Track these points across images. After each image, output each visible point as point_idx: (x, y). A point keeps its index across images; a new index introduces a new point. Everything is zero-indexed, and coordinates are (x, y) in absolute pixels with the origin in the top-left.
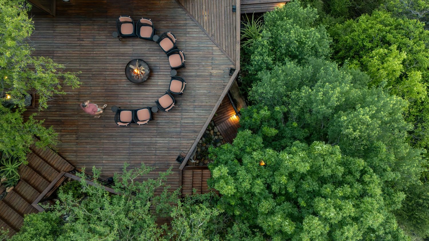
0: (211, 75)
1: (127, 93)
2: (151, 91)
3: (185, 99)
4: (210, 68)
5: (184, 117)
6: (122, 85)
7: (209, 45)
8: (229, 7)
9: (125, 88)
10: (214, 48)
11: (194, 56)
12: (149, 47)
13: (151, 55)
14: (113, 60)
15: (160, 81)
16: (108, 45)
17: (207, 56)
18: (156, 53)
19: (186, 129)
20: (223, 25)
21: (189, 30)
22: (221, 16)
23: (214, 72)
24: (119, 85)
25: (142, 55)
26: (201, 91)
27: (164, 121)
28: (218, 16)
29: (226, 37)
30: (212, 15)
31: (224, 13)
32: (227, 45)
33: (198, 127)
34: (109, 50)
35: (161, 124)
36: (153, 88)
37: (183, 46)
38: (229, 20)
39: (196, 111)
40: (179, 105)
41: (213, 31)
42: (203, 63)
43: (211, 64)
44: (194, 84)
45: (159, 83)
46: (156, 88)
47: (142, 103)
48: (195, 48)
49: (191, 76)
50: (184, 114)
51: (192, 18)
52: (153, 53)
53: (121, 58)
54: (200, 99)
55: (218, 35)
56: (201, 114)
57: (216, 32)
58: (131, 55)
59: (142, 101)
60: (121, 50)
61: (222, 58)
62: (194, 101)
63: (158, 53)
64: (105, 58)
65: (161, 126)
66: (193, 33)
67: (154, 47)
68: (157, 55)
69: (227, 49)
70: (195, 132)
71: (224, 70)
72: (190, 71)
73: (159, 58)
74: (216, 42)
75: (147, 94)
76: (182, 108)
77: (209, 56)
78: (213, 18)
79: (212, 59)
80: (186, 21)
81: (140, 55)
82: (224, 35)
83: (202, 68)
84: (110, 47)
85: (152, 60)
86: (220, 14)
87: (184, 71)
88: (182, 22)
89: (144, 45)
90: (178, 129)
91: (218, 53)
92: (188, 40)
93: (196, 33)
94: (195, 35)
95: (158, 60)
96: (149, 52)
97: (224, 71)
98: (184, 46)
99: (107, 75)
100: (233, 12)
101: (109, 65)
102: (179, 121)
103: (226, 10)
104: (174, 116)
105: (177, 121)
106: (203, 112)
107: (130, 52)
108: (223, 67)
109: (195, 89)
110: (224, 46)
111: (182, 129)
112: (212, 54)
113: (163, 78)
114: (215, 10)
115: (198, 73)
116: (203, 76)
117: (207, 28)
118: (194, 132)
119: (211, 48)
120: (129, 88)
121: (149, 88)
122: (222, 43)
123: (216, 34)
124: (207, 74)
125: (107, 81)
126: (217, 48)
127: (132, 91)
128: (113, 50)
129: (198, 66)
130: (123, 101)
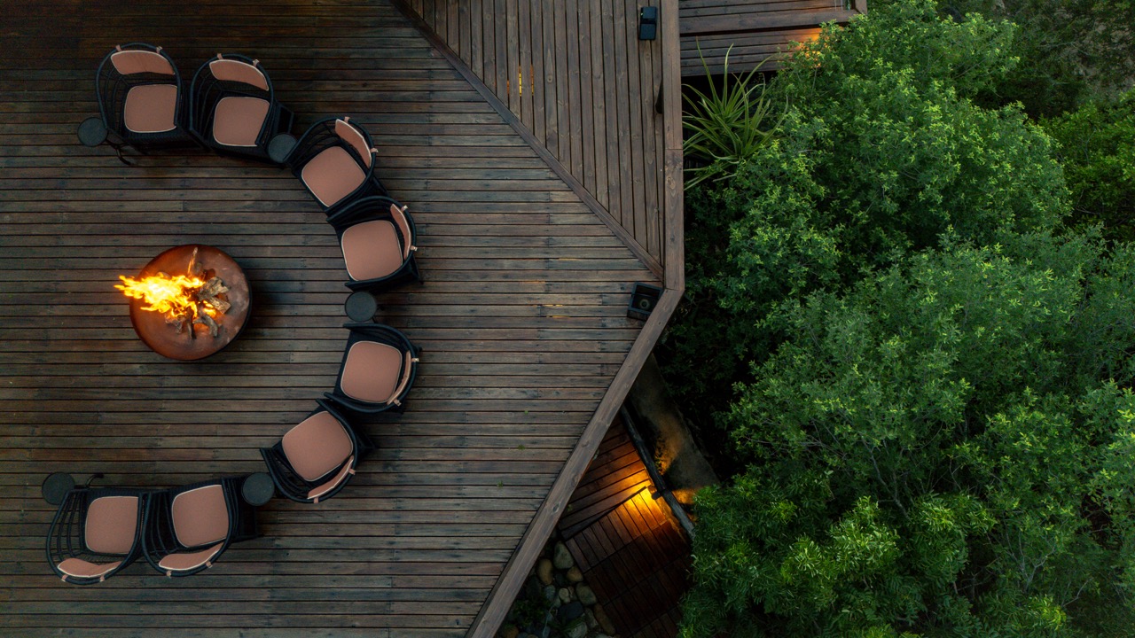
0: (542, 316)
1: (141, 405)
2: (255, 394)
3: (419, 429)
4: (539, 285)
5: (411, 518)
6: (120, 369)
7: (534, 184)
8: (622, 21)
9: (132, 381)
10: (558, 196)
11: (465, 230)
12: (257, 194)
13: (266, 229)
14: (86, 252)
15: (302, 345)
16: (70, 184)
17: (522, 230)
18: (288, 217)
19: (418, 581)
20: (598, 94)
21: (441, 118)
22: (585, 59)
23: (556, 302)
24: (108, 369)
25: (225, 229)
26: (496, 393)
27: (311, 542)
28: (573, 56)
29: (613, 149)
30: (549, 54)
31: (599, 44)
32: (614, 182)
33: (473, 570)
34: (73, 205)
35: (293, 556)
36: (266, 381)
37: (416, 187)
38: (623, 73)
39: (468, 490)
40: (388, 462)
41: (553, 121)
42: (507, 264)
43: (540, 265)
44: (463, 357)
45: (297, 358)
46: (280, 381)
47: (208, 454)
48: (469, 196)
49: (449, 323)
50: (409, 504)
51: (459, 67)
52: (277, 218)
53: (128, 240)
54: (487, 430)
55: (576, 138)
56: (495, 505)
57: (564, 128)
58: (173, 229)
59: (211, 441)
60: (128, 206)
61: (591, 241)
62: (461, 442)
63: (299, 217)
64: (51, 241)
65: (294, 569)
66: (462, 130)
67: (282, 191)
68: (294, 228)
69: (615, 201)
70: (463, 595)
71: (601, 295)
72: (445, 298)
73: (300, 240)
74: (566, 167)
75: (235, 406)
76: (400, 474)
77: (532, 230)
78: (550, 68)
79: (548, 245)
80: (430, 78)
81: (216, 229)
82: (600, 140)
83: (502, 287)
84: (81, 195)
85: (269, 252)
86: (585, 48)
87: (415, 296)
88: (412, 85)
89: (238, 184)
90: (379, 583)
91: (573, 219)
92: (438, 161)
93: (473, 130)
94: (468, 141)
95: (296, 252)
96: (256, 217)
97: (605, 298)
98: (421, 185)
99: (52, 322)
100: (639, 38)
101: (69, 275)
102: (381, 543)
103: (608, 31)
104: (359, 517)
105: (374, 543)
106: (504, 492)
107: (173, 218)
108: (598, 280)
109: (465, 381)
110: (602, 188)
111: (399, 581)
112: (549, 223)
113: (317, 333)
114: (560, 33)
115: (483, 310)
116: (503, 321)
117: (525, 110)
118: (458, 595)
119: (541, 196)
120: (154, 382)
121: (246, 382)
122: (592, 174)
123: (563, 137)
124: (522, 310)
125: (53, 346)
126: (570, 196)
127: (165, 396)
128: (96, 206)
129: (484, 274)
130: (118, 442)
